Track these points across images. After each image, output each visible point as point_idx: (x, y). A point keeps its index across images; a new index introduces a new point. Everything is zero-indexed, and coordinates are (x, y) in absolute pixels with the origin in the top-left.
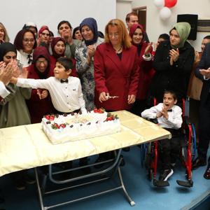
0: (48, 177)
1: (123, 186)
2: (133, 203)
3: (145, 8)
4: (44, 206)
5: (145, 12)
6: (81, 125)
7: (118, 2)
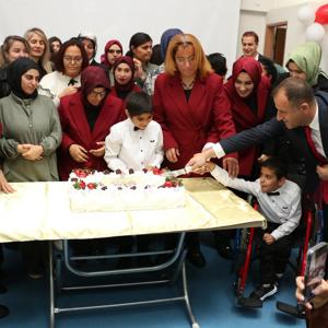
0: (63, 264)
1: (186, 297)
2: (195, 325)
3: (285, 24)
4: (55, 307)
5: (285, 30)
6: (120, 189)
7: (242, 12)
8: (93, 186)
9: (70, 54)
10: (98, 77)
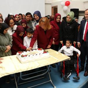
0: (20, 77)
3: (57, 6)
5: (57, 8)
6: (33, 55)
7: (45, 4)
8: (26, 56)
9: (11, 22)
10: (22, 29)
